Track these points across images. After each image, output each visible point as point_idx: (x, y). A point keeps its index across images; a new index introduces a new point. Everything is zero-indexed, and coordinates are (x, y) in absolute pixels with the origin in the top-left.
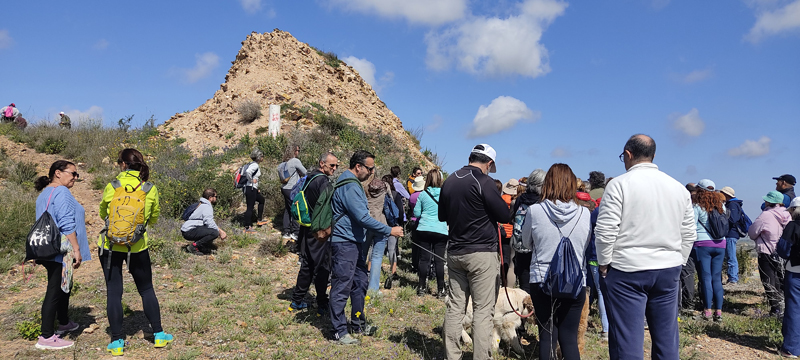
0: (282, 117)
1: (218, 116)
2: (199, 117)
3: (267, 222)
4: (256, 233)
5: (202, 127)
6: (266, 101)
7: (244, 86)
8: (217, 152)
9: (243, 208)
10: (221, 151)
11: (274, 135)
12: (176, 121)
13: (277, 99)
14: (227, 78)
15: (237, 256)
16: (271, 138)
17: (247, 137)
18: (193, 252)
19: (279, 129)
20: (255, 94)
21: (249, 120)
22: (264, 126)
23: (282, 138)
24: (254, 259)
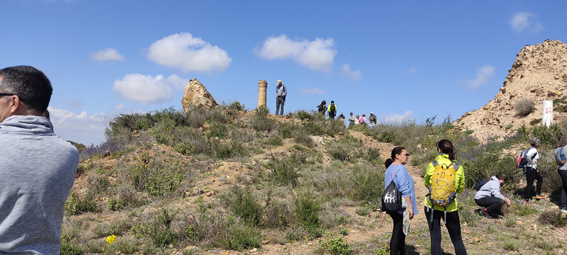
0: (554, 110)
1: (498, 113)
2: (483, 114)
3: (545, 197)
4: (535, 205)
5: (486, 122)
6: (539, 98)
7: (520, 88)
8: (499, 140)
9: (523, 184)
10: (502, 139)
11: (548, 125)
12: (466, 118)
13: (549, 95)
14: (505, 83)
15: (520, 222)
16: (545, 127)
17: (524, 128)
18: (485, 215)
19: (552, 119)
20: (529, 93)
21: (524, 114)
22: (537, 118)
23: (555, 128)
24: (535, 226)
